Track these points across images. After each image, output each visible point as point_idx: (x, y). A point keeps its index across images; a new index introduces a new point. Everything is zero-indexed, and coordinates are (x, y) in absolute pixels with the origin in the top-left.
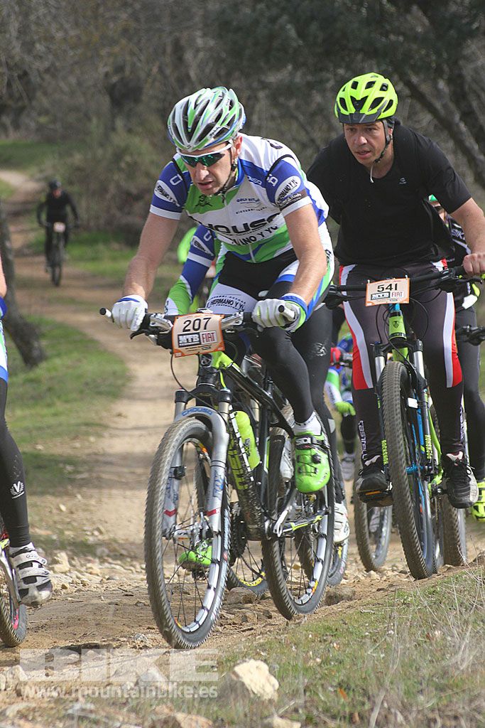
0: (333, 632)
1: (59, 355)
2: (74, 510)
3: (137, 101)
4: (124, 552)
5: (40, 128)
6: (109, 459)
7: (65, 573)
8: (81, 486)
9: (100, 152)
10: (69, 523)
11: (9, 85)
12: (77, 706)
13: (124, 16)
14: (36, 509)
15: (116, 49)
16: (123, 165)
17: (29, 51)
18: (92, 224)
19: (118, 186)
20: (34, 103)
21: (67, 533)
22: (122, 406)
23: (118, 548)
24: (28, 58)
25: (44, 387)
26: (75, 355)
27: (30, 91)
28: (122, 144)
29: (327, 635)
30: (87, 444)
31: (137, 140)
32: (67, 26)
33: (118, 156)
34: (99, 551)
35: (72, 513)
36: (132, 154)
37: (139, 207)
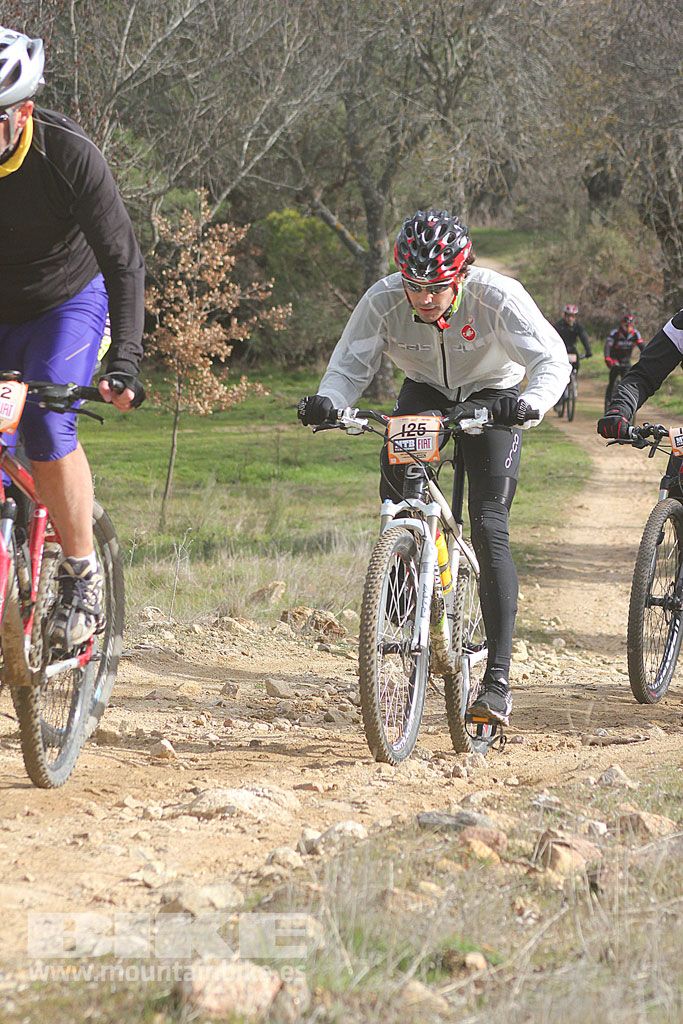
2: (532, 599)
3: (616, 194)
4: (581, 645)
5: (517, 217)
6: (568, 550)
7: (524, 662)
8: (540, 575)
9: (576, 244)
10: (526, 611)
11: (492, 173)
12: (542, 798)
13: (609, 111)
15: (600, 143)
16: (598, 258)
17: (513, 142)
19: (592, 278)
20: (514, 191)
21: (524, 621)
22: (583, 499)
23: (574, 640)
24: (510, 147)
26: (539, 445)
27: (512, 179)
28: (598, 237)
30: (548, 534)
31: (612, 234)
32: (552, 118)
33: (593, 249)
34: (555, 642)
35: (530, 601)
36: (607, 248)
37: (610, 301)
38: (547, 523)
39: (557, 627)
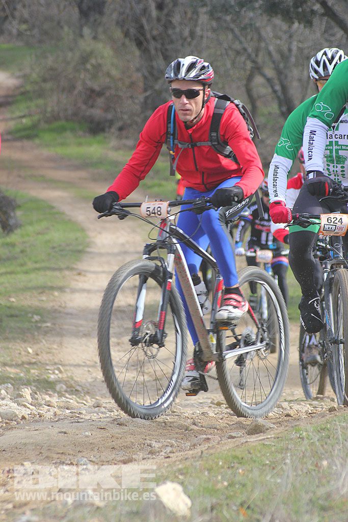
0: (239, 460)
1: (31, 224)
2: (39, 353)
3: (101, 13)
4: (78, 389)
5: (20, 34)
6: (70, 311)
8: (45, 333)
9: (70, 54)
10: (34, 363)
14: (7, 351)
16: (89, 66)
18: (61, 114)
19: (84, 83)
20: (15, 13)
21: (32, 371)
23: (74, 385)
25: (18, 250)
26: (45, 223)
28: (88, 49)
29: (234, 463)
30: (52, 297)
31: (100, 46)
33: (84, 59)
34: (58, 387)
35: (37, 355)
36: (96, 58)
37: (100, 101)
38: (52, 288)
39: (60, 375)
